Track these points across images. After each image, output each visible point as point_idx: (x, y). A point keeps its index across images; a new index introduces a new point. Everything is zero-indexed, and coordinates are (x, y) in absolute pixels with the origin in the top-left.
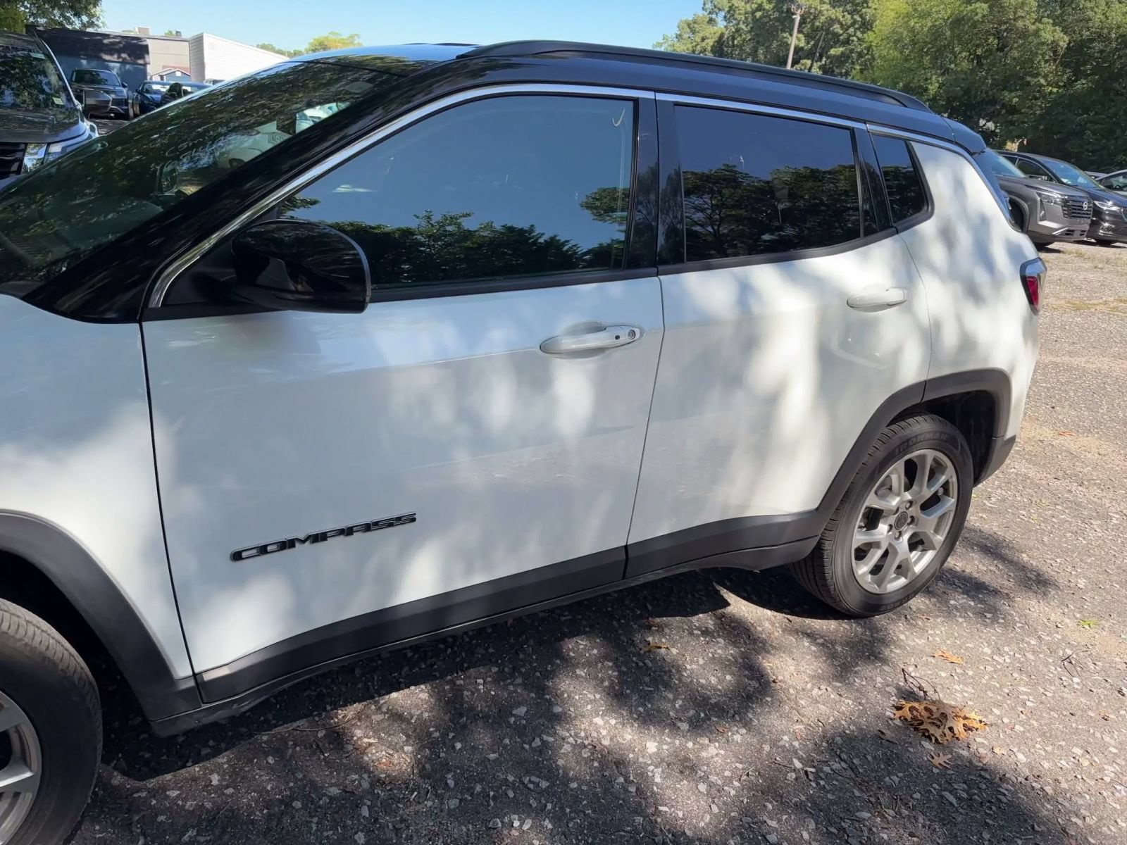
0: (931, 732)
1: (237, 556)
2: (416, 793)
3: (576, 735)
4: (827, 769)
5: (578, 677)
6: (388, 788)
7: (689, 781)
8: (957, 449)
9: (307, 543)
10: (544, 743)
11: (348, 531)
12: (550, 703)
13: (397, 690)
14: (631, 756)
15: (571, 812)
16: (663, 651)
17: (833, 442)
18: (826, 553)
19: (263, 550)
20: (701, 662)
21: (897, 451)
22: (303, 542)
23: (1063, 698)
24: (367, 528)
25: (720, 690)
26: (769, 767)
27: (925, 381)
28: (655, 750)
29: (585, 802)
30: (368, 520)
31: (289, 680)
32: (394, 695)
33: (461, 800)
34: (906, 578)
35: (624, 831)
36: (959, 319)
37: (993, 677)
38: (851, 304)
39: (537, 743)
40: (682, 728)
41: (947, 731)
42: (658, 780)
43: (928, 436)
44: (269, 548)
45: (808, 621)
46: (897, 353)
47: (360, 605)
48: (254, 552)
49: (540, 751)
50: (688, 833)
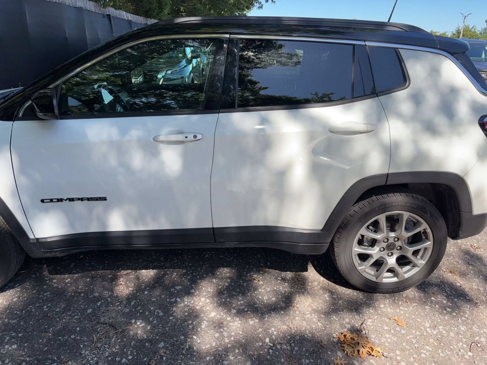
0: (345, 349)
1: (42, 201)
2: (119, 303)
3: (190, 302)
4: (279, 347)
5: (212, 282)
6: (113, 299)
7: (214, 331)
8: (427, 214)
9: (68, 201)
10: (176, 301)
11: (82, 199)
12: (192, 288)
13: (145, 269)
14: (202, 315)
15: (161, 326)
16: (256, 281)
17: (324, 198)
18: (336, 253)
19: (51, 200)
20: (268, 290)
21: (377, 209)
22: (66, 200)
23: (450, 359)
24: (88, 199)
25: (264, 303)
26: (254, 337)
27: (388, 174)
28: (213, 316)
29: (169, 325)
30: (89, 197)
31: (75, 249)
32: (144, 271)
33: (130, 310)
34: (398, 278)
35: (173, 339)
36: (415, 142)
37: (416, 338)
38: (332, 131)
39: (174, 300)
40: (232, 312)
41: (356, 352)
42: (203, 327)
43: (400, 204)
44: (54, 200)
45: (337, 286)
46: (364, 157)
47: (94, 228)
48: (49, 201)
49: (171, 303)
50: (195, 348)
